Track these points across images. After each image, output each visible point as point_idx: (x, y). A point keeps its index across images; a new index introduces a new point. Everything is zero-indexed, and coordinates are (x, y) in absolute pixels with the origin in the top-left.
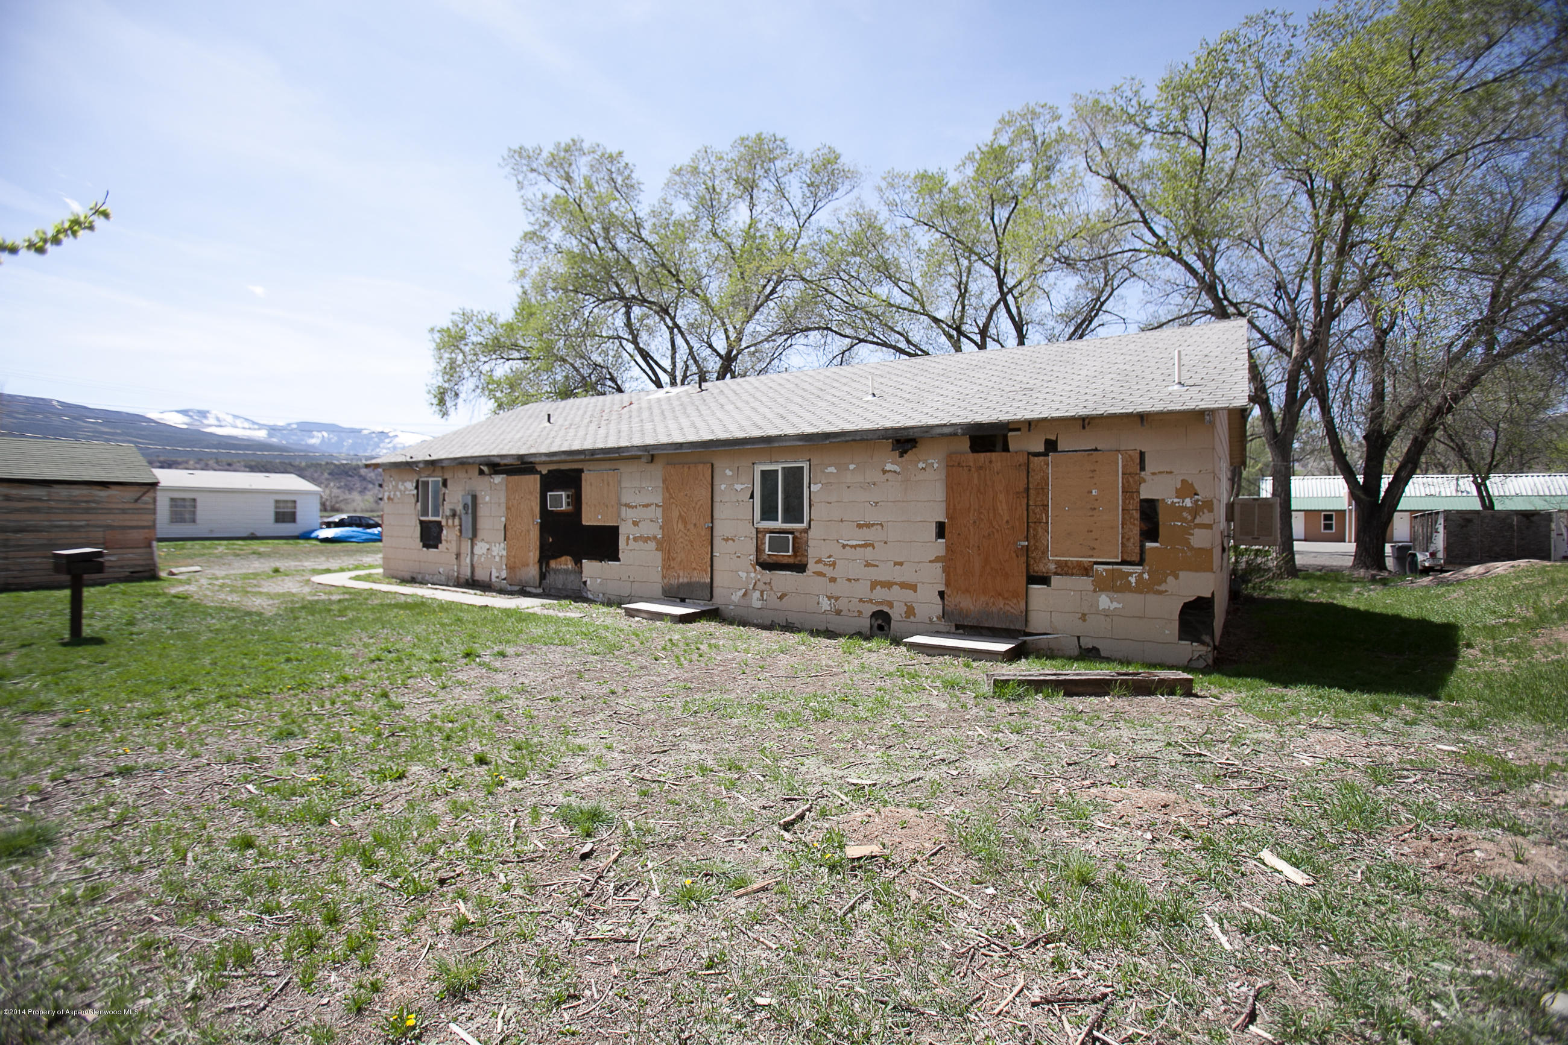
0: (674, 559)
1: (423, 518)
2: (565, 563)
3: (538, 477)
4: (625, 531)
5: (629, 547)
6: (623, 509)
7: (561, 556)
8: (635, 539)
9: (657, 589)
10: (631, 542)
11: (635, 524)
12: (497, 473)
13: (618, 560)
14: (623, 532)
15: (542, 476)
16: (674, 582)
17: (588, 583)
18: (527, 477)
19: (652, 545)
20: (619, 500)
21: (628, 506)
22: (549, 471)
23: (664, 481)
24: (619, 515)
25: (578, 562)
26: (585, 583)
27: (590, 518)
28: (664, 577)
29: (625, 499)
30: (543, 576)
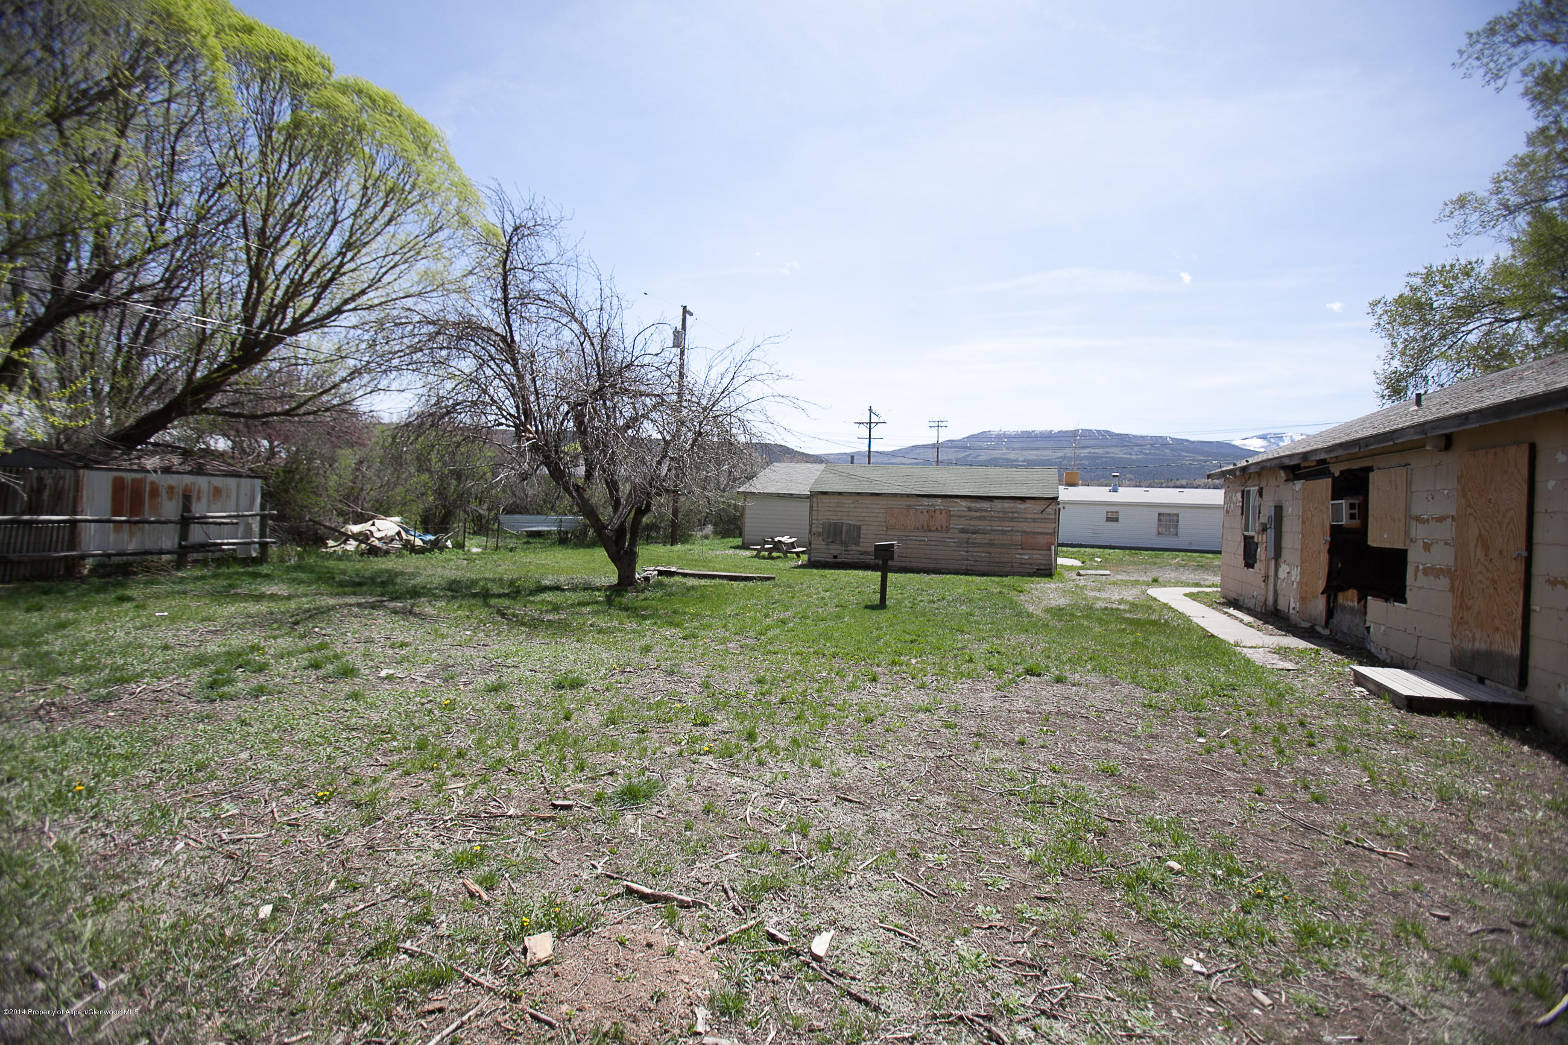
0: (1468, 609)
1: (1246, 533)
2: (1349, 599)
3: (1330, 480)
4: (1416, 557)
5: (1418, 583)
6: (1413, 523)
7: (1348, 589)
8: (1426, 572)
9: (1443, 655)
10: (1420, 574)
11: (1427, 547)
12: (1297, 477)
13: (1404, 601)
14: (1411, 557)
15: (1334, 479)
16: (1468, 646)
17: (1372, 630)
18: (1320, 481)
19: (1444, 582)
20: (1407, 509)
21: (1418, 519)
22: (1342, 472)
23: (1459, 479)
24: (1407, 533)
25: (1362, 598)
26: (1368, 628)
27: (1378, 537)
28: (1454, 636)
29: (1417, 509)
30: (1330, 614)
